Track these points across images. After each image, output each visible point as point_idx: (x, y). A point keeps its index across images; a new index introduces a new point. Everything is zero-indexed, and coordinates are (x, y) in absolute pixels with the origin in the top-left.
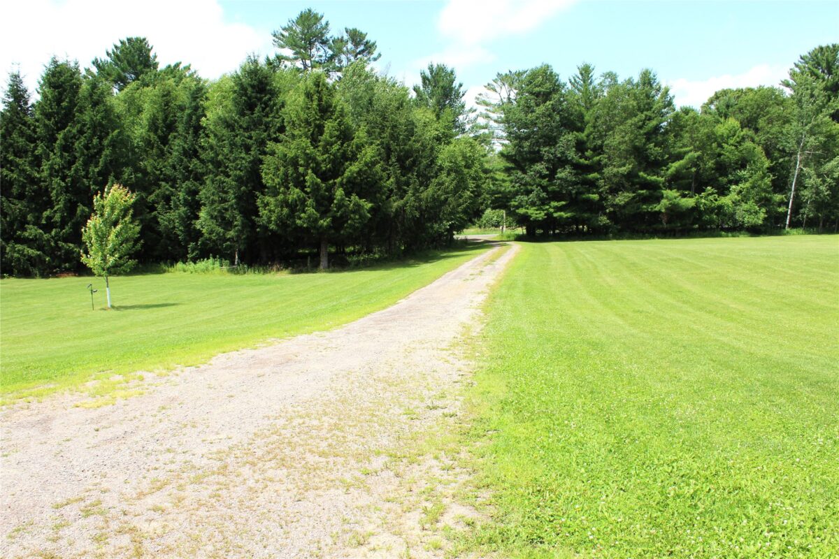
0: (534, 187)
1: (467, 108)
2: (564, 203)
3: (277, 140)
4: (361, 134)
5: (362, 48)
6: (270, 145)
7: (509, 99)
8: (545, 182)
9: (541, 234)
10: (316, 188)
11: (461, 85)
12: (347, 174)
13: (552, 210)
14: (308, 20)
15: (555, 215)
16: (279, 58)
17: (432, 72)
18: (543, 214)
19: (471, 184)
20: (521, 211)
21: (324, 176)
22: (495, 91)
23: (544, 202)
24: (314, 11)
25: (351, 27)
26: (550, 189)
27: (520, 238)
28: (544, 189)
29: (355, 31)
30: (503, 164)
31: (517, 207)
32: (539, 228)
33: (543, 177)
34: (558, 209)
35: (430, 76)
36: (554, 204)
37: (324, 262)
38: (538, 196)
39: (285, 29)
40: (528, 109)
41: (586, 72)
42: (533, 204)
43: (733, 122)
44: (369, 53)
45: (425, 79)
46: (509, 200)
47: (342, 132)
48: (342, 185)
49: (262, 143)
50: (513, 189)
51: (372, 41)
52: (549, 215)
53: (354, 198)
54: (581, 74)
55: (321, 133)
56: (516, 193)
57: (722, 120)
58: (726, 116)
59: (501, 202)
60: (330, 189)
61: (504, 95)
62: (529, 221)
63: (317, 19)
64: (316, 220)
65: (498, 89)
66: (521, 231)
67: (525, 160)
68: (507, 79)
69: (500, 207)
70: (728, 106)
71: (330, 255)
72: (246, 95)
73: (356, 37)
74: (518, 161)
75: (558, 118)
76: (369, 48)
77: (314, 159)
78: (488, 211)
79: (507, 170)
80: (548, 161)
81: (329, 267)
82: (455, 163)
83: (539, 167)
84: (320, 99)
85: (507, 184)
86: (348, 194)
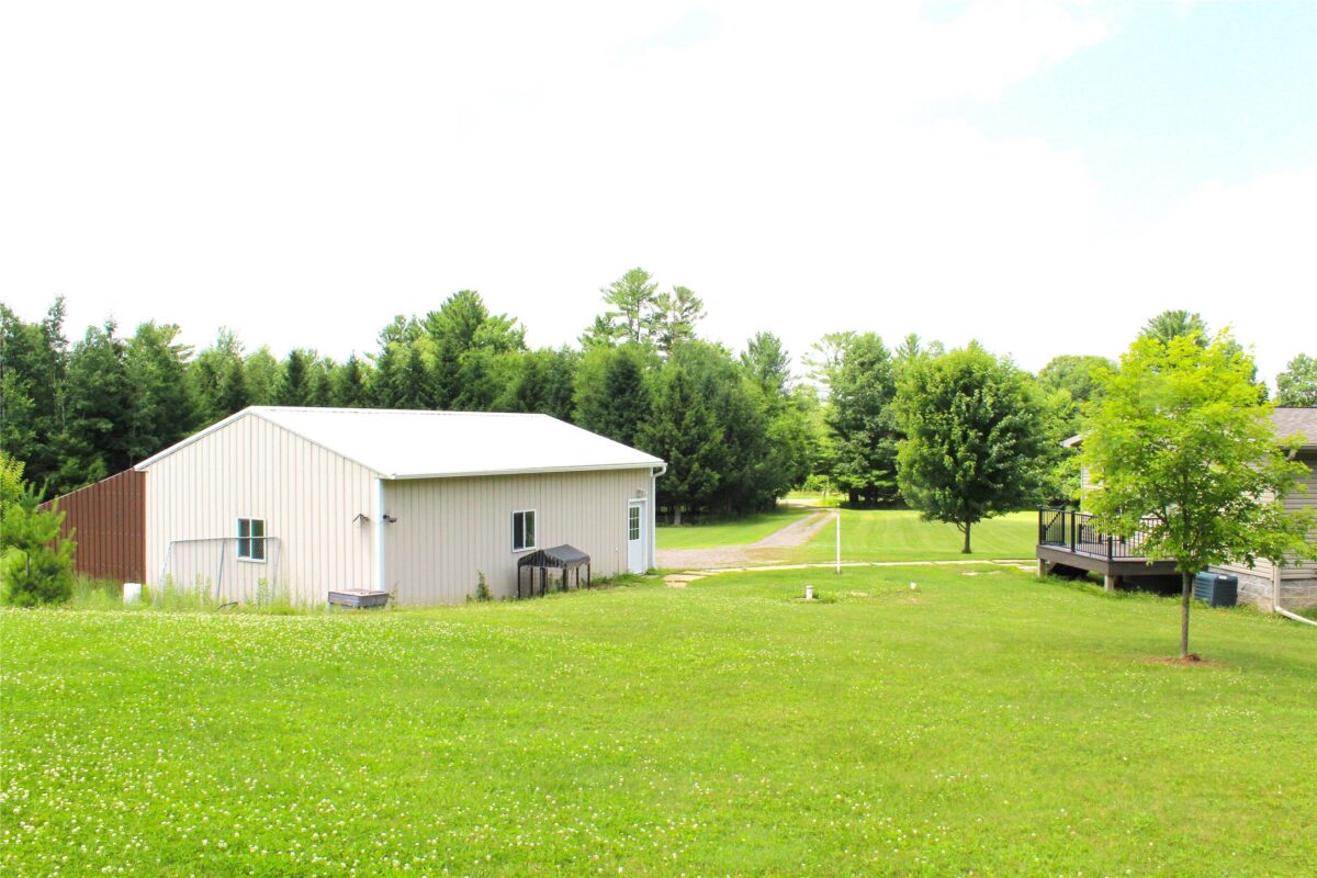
0: (856, 455)
1: (792, 375)
2: (885, 472)
3: (644, 421)
4: (712, 419)
5: (688, 305)
6: (639, 425)
7: (836, 359)
8: (867, 450)
9: (864, 502)
10: (678, 461)
11: (787, 353)
12: (702, 452)
13: (873, 479)
14: (637, 277)
15: (876, 484)
16: (609, 316)
17: (759, 339)
18: (864, 482)
19: (796, 455)
20: (843, 479)
21: (685, 453)
22: (822, 350)
23: (865, 470)
24: (644, 269)
25: (678, 285)
26: (872, 458)
27: (844, 505)
28: (866, 457)
29: (682, 288)
30: (826, 430)
31: (841, 474)
32: (862, 495)
33: (866, 445)
34: (880, 478)
35: (756, 343)
36: (876, 472)
37: (678, 519)
38: (860, 464)
39: (613, 285)
40: (853, 380)
41: (912, 341)
42: (855, 472)
43: (1064, 393)
44: (696, 310)
45: (752, 346)
46: (831, 466)
47: (697, 417)
48: (697, 460)
49: (633, 422)
50: (836, 457)
51: (699, 299)
52: (870, 484)
53: (708, 470)
54: (908, 343)
55: (682, 419)
56: (840, 460)
57: (1054, 389)
58: (1058, 386)
59: (825, 468)
60: (690, 463)
61: (831, 355)
62: (850, 488)
63: (645, 276)
64: (676, 487)
65: (825, 349)
66: (845, 497)
67: (849, 427)
68: (836, 339)
69: (822, 473)
70: (1061, 376)
71: (683, 515)
72: (617, 381)
73: (683, 294)
74: (842, 429)
75: (880, 388)
76: (695, 305)
77: (677, 440)
78: (811, 477)
79: (831, 436)
80: (871, 429)
81: (682, 523)
82: (783, 436)
83: (862, 435)
84: (681, 391)
85: (831, 450)
86: (703, 467)
